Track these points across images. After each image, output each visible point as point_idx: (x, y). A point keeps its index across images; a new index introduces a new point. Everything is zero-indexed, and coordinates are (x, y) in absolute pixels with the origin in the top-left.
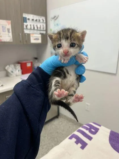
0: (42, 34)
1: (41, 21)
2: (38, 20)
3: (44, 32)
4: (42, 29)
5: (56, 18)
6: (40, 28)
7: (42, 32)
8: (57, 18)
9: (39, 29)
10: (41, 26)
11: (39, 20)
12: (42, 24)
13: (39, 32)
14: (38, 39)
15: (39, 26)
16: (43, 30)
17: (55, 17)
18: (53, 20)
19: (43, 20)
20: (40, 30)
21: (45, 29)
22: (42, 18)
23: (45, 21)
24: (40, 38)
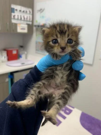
0: (28, 25)
1: (28, 12)
2: (25, 12)
3: (30, 23)
4: (28, 19)
5: (41, 11)
7: (28, 23)
8: (43, 11)
9: (26, 19)
10: (27, 17)
11: (26, 12)
12: (28, 16)
13: (25, 22)
15: (26, 17)
16: (29, 21)
17: (41, 10)
18: (39, 13)
19: (30, 12)
20: (27, 21)
21: (31, 20)
22: (29, 10)
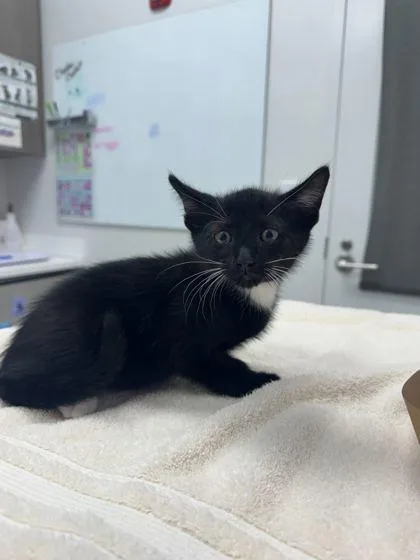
0: (24, 120)
1: (23, 76)
2: (10, 72)
3: (33, 115)
4: (23, 101)
5: (71, 71)
6: (18, 96)
7: (25, 113)
8: (77, 69)
9: (13, 100)
10: (19, 91)
11: (14, 73)
12: (24, 88)
13: (13, 111)
14: (10, 134)
15: (12, 91)
16: (28, 108)
17: (69, 66)
18: (63, 77)
19: (29, 76)
20: (16, 105)
21: (34, 104)
22: (23, 68)
23: (34, 78)
24: (18, 132)
